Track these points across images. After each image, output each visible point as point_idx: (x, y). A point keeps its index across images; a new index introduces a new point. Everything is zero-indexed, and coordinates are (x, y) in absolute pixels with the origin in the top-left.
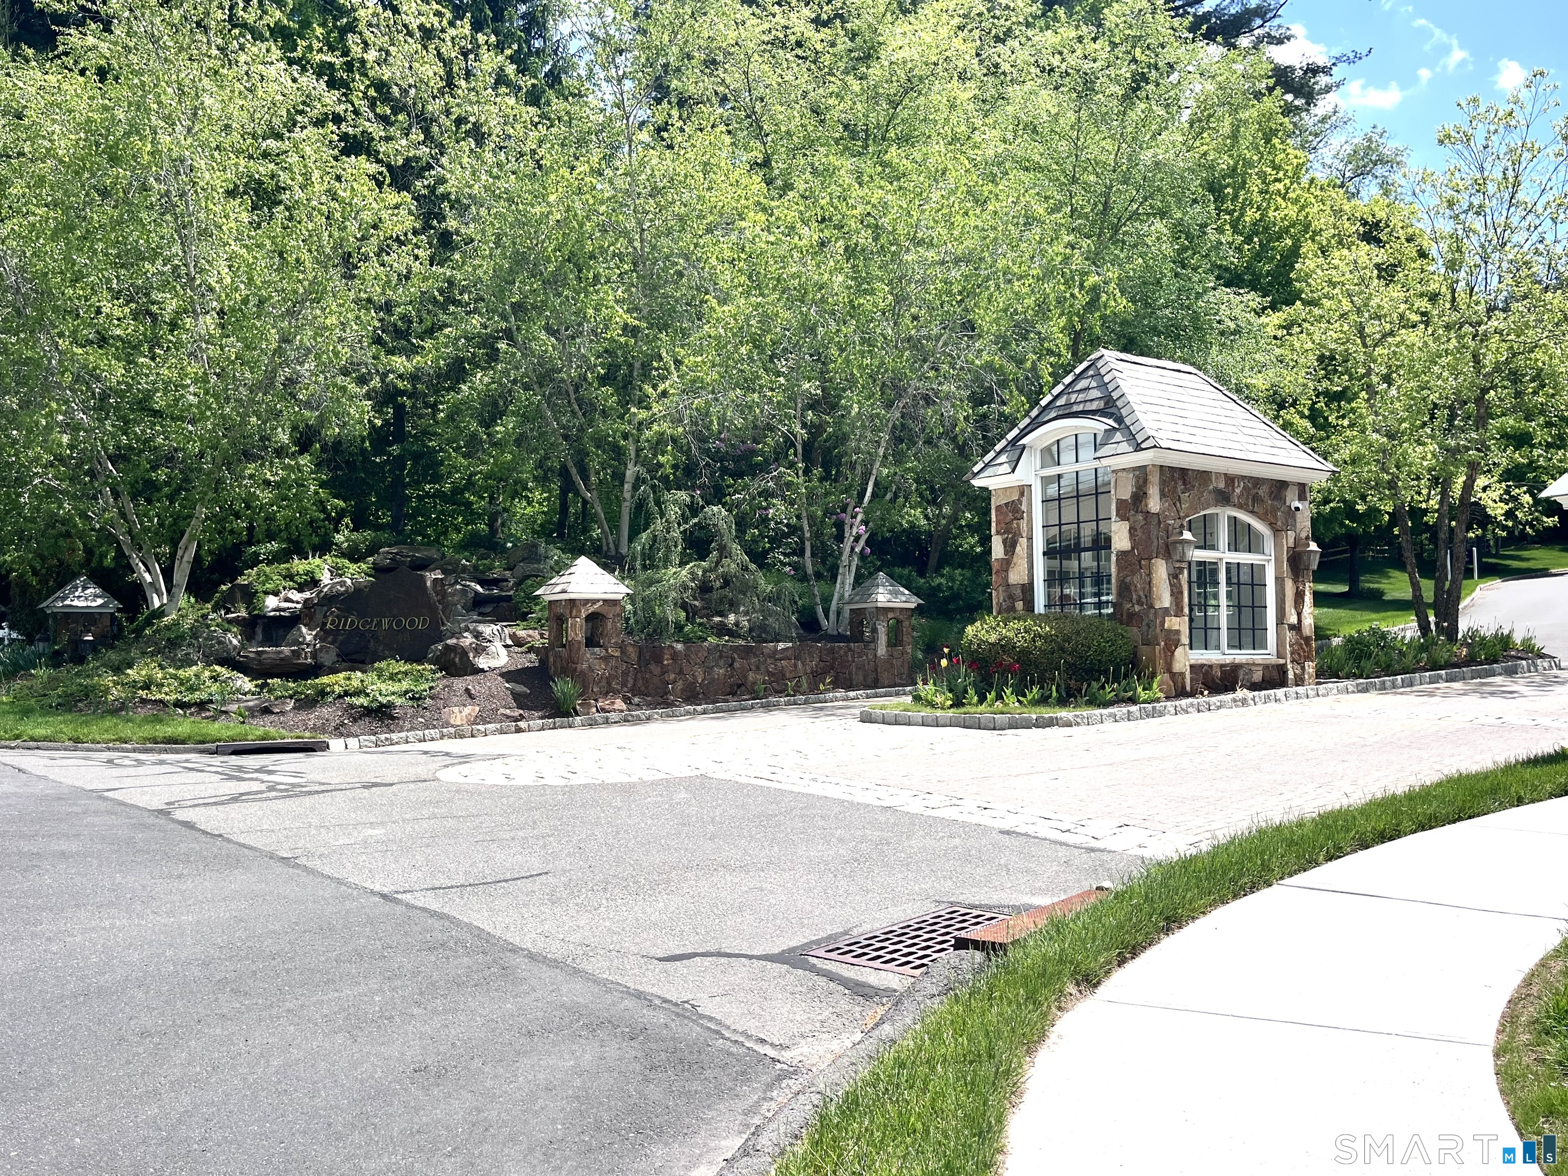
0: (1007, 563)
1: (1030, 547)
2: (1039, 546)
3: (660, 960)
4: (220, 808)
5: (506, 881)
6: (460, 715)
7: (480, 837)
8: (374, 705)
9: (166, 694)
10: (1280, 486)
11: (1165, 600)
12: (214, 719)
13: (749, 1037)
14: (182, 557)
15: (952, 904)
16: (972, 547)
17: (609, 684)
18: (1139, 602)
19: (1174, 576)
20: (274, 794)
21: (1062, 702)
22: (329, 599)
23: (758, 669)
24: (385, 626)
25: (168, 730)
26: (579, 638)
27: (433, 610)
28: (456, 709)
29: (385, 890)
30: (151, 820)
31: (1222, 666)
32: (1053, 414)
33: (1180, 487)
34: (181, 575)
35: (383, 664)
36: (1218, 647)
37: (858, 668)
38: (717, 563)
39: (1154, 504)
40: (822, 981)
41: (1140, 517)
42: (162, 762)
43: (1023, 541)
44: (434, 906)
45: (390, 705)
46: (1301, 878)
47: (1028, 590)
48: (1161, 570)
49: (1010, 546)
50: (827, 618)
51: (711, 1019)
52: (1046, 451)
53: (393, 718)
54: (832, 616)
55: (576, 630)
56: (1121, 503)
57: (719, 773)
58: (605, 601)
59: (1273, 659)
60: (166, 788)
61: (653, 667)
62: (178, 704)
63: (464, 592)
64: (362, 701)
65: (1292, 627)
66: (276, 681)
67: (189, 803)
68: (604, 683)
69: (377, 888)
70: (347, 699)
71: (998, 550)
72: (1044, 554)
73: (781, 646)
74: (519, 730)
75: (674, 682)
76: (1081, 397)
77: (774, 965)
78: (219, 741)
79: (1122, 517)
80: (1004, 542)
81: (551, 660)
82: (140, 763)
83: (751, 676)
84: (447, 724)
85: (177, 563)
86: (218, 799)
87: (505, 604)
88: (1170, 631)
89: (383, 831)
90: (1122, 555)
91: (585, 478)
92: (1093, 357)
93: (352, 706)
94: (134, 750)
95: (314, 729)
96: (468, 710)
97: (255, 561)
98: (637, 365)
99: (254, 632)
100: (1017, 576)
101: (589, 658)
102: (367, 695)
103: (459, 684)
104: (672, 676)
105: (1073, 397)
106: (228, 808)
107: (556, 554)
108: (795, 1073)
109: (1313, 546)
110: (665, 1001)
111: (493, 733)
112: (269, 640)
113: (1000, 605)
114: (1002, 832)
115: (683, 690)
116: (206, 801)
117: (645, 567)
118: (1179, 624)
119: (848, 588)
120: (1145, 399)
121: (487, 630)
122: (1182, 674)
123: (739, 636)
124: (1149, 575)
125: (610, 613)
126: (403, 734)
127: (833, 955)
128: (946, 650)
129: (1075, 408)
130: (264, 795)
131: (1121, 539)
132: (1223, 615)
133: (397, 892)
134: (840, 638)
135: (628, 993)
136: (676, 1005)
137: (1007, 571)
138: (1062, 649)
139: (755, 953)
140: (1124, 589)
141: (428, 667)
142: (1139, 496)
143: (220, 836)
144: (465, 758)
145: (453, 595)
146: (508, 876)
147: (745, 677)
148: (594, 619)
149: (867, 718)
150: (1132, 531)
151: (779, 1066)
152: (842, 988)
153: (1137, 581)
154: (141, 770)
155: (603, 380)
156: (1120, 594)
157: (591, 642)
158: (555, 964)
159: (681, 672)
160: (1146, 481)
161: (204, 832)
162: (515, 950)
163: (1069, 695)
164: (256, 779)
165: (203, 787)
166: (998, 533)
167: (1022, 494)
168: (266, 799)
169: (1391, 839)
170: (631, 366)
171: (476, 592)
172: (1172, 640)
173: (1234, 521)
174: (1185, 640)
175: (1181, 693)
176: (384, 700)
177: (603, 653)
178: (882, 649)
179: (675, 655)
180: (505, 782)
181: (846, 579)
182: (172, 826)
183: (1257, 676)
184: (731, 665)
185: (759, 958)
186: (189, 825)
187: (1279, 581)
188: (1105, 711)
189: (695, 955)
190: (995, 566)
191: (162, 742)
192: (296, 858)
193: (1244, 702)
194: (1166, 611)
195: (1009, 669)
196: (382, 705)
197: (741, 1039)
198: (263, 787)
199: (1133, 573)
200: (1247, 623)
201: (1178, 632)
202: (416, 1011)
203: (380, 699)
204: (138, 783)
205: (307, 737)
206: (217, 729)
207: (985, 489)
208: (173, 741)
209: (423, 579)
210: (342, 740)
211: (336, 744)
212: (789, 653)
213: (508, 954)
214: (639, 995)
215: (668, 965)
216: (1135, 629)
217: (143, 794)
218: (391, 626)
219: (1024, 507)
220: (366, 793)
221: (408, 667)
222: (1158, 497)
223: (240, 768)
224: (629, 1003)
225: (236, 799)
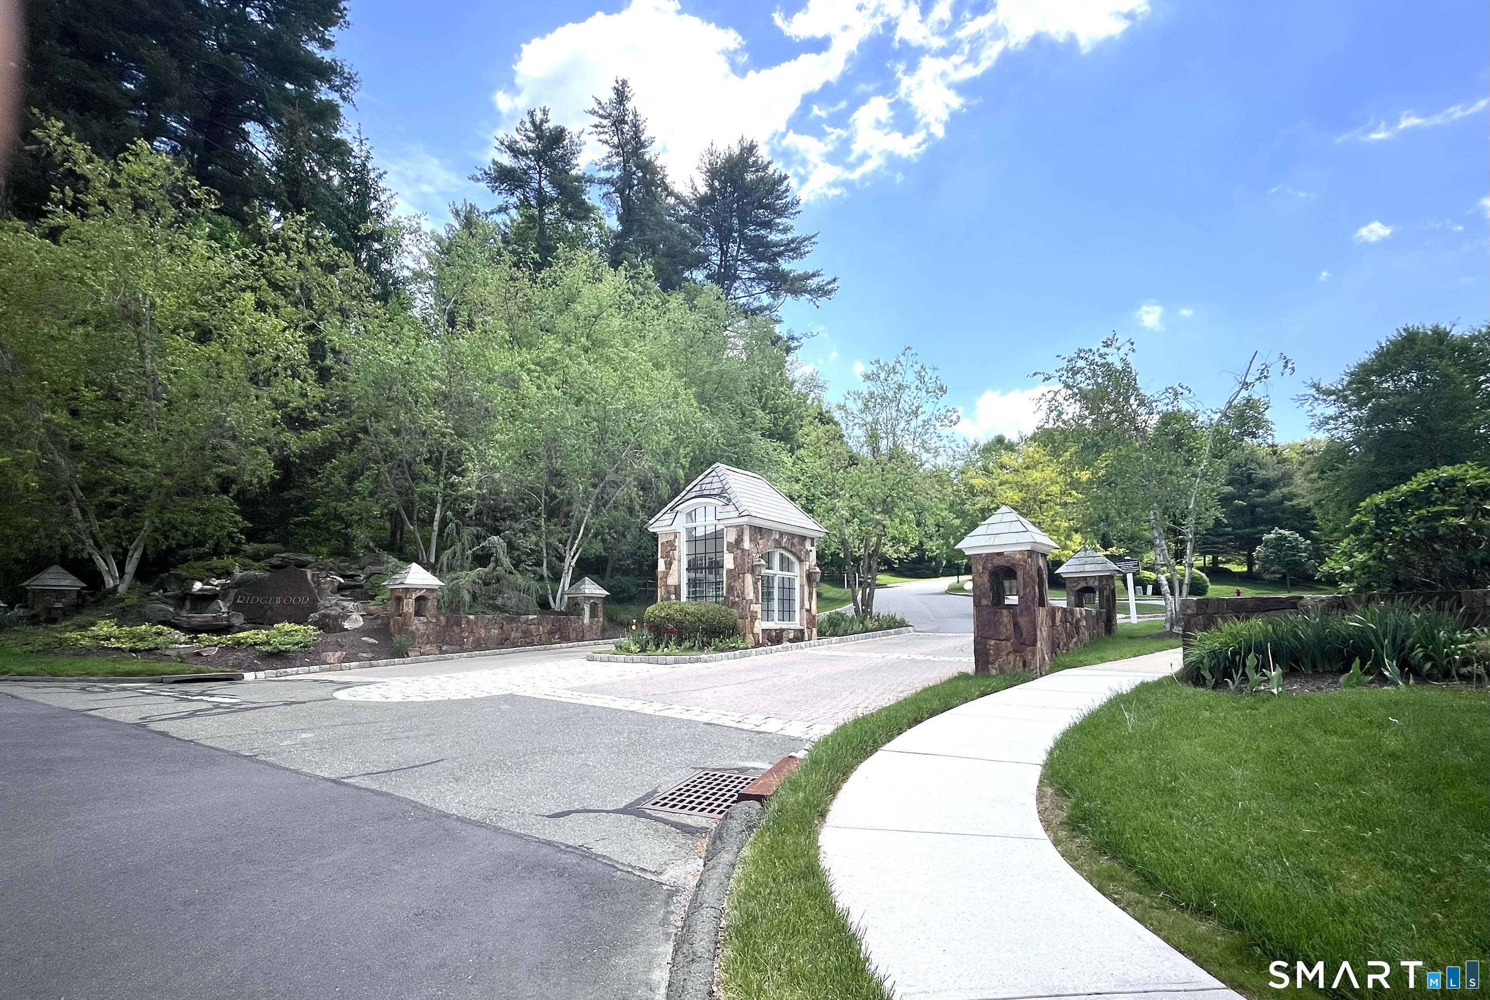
0: (666, 574)
1: (679, 565)
2: (685, 565)
3: (547, 816)
4: (183, 721)
5: (417, 766)
6: (333, 657)
7: (385, 737)
8: (276, 651)
9: (122, 643)
10: (803, 538)
11: (751, 596)
12: (159, 661)
13: (634, 867)
14: (132, 555)
15: (704, 769)
16: (629, 565)
17: (428, 638)
18: (738, 596)
19: (755, 583)
20: (220, 710)
21: (701, 649)
22: (239, 584)
23: (517, 630)
24: (278, 602)
25: (126, 668)
26: (411, 611)
27: (311, 592)
28: (330, 654)
29: (333, 776)
30: (134, 731)
31: (776, 630)
32: (694, 495)
33: (759, 537)
34: (130, 568)
35: (280, 625)
36: (773, 620)
37: (573, 630)
38: (494, 569)
39: (747, 545)
40: (660, 826)
41: (739, 551)
42: (124, 689)
43: (675, 563)
44: (375, 786)
45: (287, 651)
46: (888, 746)
47: (677, 588)
48: (749, 578)
49: (669, 565)
50: (555, 602)
51: (604, 857)
52: (689, 514)
53: (287, 658)
54: (558, 600)
55: (409, 606)
56: (729, 544)
57: (520, 692)
58: (427, 589)
59: (799, 627)
60: (136, 708)
61: (455, 628)
62: (132, 650)
63: (332, 582)
64: (268, 648)
65: (807, 611)
66: (204, 636)
67: (158, 718)
68: (425, 638)
69: (327, 775)
70: (257, 647)
71: (661, 566)
72: (687, 569)
73: (531, 617)
74: (372, 666)
75: (468, 637)
76: (708, 486)
77: (626, 816)
78: (165, 674)
79: (731, 552)
80: (665, 562)
81: (392, 624)
82: (108, 690)
83: (513, 635)
84: (325, 663)
85: (128, 558)
86: (178, 715)
87: (358, 590)
88: (752, 612)
89: (312, 735)
90: (729, 571)
91: (410, 519)
92: (714, 466)
93: (261, 652)
94: (99, 681)
95: (233, 666)
96: (338, 654)
97: (185, 560)
98: (445, 453)
99: (184, 604)
100: (672, 581)
101: (417, 624)
102: (271, 645)
103: (332, 638)
104: (467, 634)
105: (704, 486)
106: (189, 721)
107: (393, 560)
108: (677, 891)
109: (818, 570)
110: (568, 846)
111: (355, 668)
112: (194, 609)
113: (662, 597)
114: (705, 724)
115: (473, 642)
116: (170, 716)
117: (449, 571)
118: (757, 608)
119: (567, 585)
120: (742, 490)
121: (350, 605)
122: (758, 634)
123: (506, 612)
124: (743, 582)
125: (431, 596)
126: (295, 669)
127: (657, 807)
128: (634, 621)
129: (705, 492)
130: (213, 712)
131: (728, 561)
132: (775, 605)
133: (342, 778)
134: (561, 613)
135: (539, 842)
136: (576, 848)
137: (666, 578)
138: (700, 620)
139: (609, 808)
140: (730, 589)
141: (311, 627)
142: (739, 541)
143: (191, 741)
144: (347, 685)
145: (324, 583)
146: (417, 763)
147: (510, 635)
148: (420, 600)
149: (591, 659)
150: (735, 558)
151: (665, 888)
152: (673, 829)
153: (737, 585)
154: (110, 695)
155: (427, 461)
156: (727, 592)
157: (418, 613)
158: (479, 824)
159: (472, 632)
160: (743, 533)
161: (178, 739)
162: (448, 816)
163: (704, 646)
164: (201, 700)
165: (163, 706)
166: (662, 557)
167: (676, 537)
168: (215, 714)
169: (920, 722)
170: (441, 453)
171: (340, 582)
172: (754, 618)
173: (781, 555)
174: (759, 616)
175: (757, 645)
176: (283, 648)
177: (426, 620)
178: (587, 620)
179: (468, 622)
180: (384, 700)
181: (566, 579)
182: (150, 736)
183: (791, 636)
184: (501, 628)
185: (613, 812)
186: (163, 734)
187: (802, 586)
188: (723, 654)
189: (568, 813)
190: (660, 576)
191: (121, 676)
192: (256, 756)
193: (787, 649)
194: (751, 602)
195: (671, 631)
196: (281, 651)
197: (630, 870)
198: (210, 706)
199: (735, 581)
200: (786, 608)
201: (756, 612)
202: (396, 867)
203: (280, 647)
204: (111, 704)
205: (228, 671)
206: (161, 666)
207: (655, 533)
208: (129, 675)
209: (305, 573)
210: (253, 673)
211: (249, 676)
212: (535, 621)
213: (444, 819)
214: (549, 843)
215: (557, 820)
216: (736, 611)
217: (121, 712)
218: (282, 602)
219: (676, 544)
220: (289, 708)
221: (297, 627)
222: (748, 541)
223: (186, 693)
224: (545, 850)
225: (193, 714)
